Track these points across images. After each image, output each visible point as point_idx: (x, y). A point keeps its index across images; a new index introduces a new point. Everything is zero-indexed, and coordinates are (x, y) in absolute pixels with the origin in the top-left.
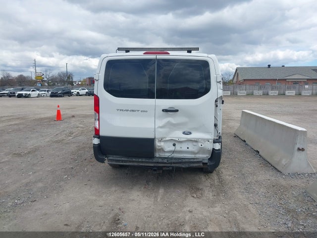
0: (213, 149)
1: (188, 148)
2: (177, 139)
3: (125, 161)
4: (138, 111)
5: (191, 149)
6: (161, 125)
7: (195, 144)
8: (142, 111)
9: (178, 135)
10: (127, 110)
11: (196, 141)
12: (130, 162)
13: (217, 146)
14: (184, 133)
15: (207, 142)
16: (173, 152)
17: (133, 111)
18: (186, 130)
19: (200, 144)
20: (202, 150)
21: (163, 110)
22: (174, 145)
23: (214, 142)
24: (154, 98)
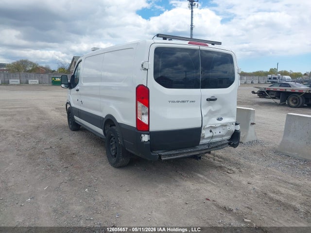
0: (236, 130)
1: (220, 132)
2: (214, 126)
3: (177, 154)
4: (187, 101)
5: (222, 133)
6: (205, 114)
7: (224, 128)
8: (190, 102)
9: (214, 122)
10: (178, 102)
11: (226, 126)
12: (181, 154)
13: (238, 128)
14: (218, 119)
15: (232, 125)
16: (212, 137)
17: (183, 102)
18: (219, 116)
19: (228, 127)
20: (228, 133)
21: (207, 100)
22: (211, 131)
23: (236, 124)
24: (199, 88)
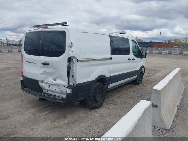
0: (67, 93)
1: (55, 89)
2: (49, 83)
4: (33, 63)
5: (57, 90)
6: (41, 73)
9: (50, 80)
10: (29, 62)
11: (59, 86)
14: (53, 79)
15: (63, 87)
17: (31, 63)
18: (54, 77)
19: (60, 88)
20: (61, 92)
21: (42, 63)
22: (49, 86)
23: (67, 88)
24: (39, 56)
